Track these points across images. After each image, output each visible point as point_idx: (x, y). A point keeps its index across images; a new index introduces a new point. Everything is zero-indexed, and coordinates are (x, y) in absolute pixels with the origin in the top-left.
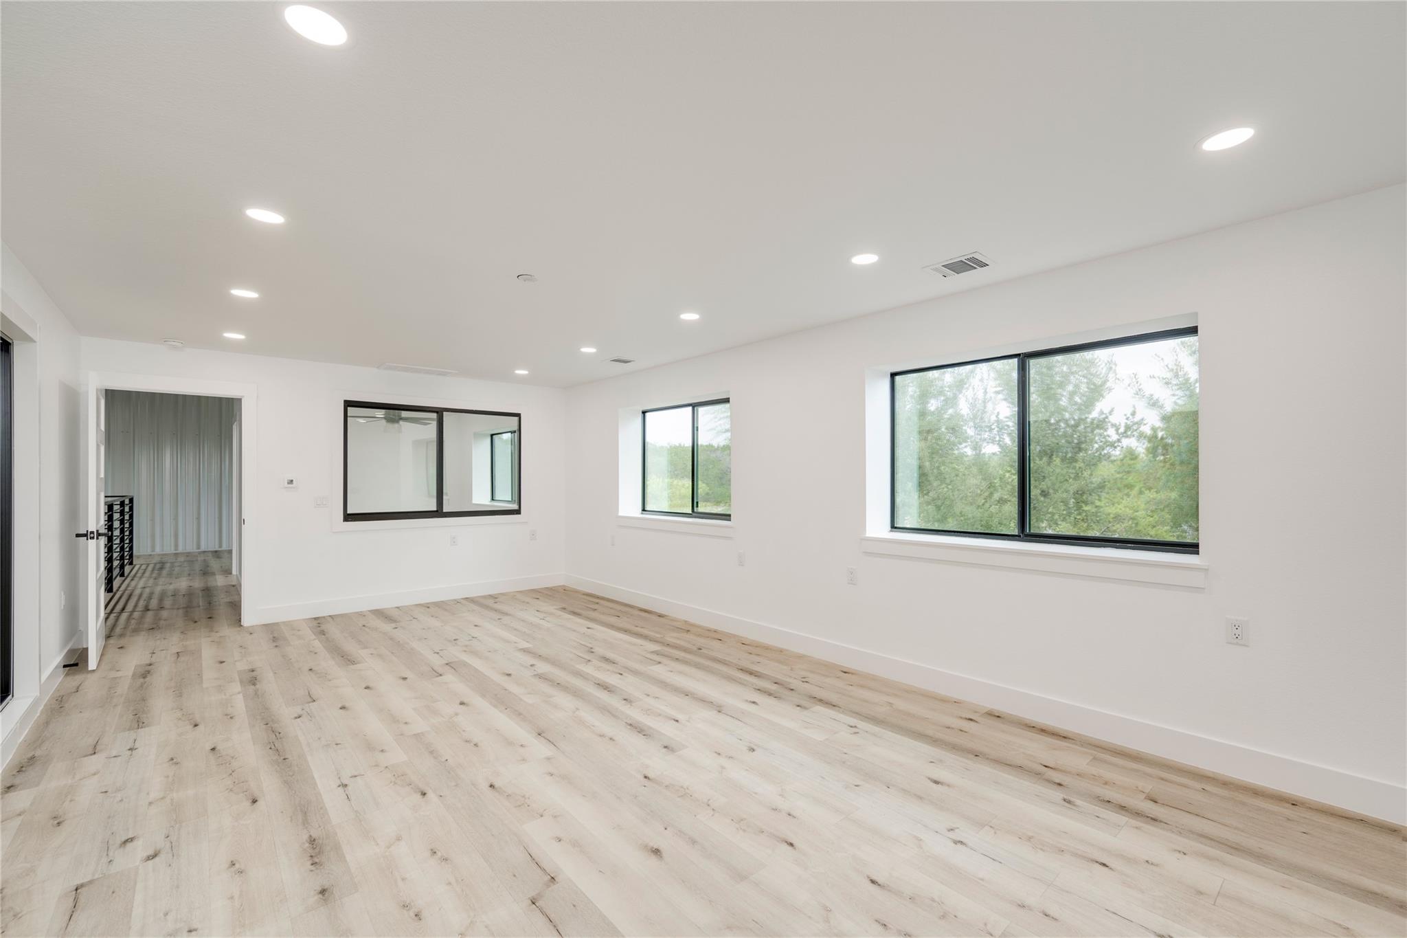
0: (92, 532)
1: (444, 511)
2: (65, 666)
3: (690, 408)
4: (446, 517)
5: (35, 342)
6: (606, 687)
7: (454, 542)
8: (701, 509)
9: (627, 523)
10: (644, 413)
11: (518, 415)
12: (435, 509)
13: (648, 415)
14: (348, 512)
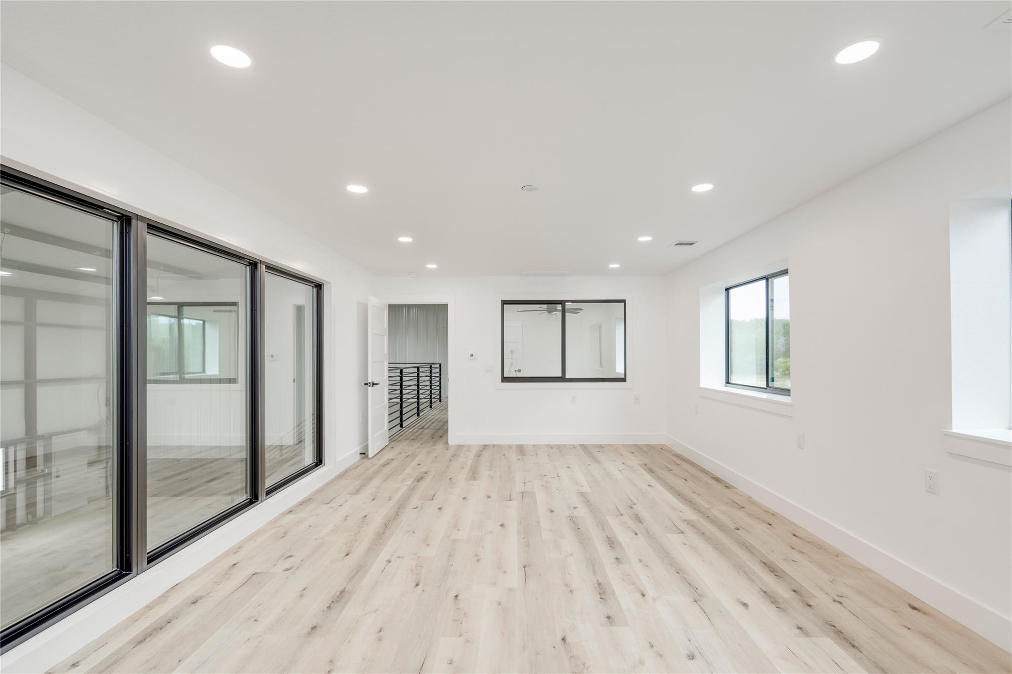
0: (370, 383)
1: (567, 377)
2: (361, 454)
3: (764, 281)
4: (568, 382)
5: (330, 283)
6: (611, 542)
7: (574, 401)
8: (777, 384)
9: (710, 395)
10: (727, 290)
11: (624, 301)
12: (561, 376)
13: (732, 291)
14: (505, 376)
